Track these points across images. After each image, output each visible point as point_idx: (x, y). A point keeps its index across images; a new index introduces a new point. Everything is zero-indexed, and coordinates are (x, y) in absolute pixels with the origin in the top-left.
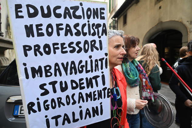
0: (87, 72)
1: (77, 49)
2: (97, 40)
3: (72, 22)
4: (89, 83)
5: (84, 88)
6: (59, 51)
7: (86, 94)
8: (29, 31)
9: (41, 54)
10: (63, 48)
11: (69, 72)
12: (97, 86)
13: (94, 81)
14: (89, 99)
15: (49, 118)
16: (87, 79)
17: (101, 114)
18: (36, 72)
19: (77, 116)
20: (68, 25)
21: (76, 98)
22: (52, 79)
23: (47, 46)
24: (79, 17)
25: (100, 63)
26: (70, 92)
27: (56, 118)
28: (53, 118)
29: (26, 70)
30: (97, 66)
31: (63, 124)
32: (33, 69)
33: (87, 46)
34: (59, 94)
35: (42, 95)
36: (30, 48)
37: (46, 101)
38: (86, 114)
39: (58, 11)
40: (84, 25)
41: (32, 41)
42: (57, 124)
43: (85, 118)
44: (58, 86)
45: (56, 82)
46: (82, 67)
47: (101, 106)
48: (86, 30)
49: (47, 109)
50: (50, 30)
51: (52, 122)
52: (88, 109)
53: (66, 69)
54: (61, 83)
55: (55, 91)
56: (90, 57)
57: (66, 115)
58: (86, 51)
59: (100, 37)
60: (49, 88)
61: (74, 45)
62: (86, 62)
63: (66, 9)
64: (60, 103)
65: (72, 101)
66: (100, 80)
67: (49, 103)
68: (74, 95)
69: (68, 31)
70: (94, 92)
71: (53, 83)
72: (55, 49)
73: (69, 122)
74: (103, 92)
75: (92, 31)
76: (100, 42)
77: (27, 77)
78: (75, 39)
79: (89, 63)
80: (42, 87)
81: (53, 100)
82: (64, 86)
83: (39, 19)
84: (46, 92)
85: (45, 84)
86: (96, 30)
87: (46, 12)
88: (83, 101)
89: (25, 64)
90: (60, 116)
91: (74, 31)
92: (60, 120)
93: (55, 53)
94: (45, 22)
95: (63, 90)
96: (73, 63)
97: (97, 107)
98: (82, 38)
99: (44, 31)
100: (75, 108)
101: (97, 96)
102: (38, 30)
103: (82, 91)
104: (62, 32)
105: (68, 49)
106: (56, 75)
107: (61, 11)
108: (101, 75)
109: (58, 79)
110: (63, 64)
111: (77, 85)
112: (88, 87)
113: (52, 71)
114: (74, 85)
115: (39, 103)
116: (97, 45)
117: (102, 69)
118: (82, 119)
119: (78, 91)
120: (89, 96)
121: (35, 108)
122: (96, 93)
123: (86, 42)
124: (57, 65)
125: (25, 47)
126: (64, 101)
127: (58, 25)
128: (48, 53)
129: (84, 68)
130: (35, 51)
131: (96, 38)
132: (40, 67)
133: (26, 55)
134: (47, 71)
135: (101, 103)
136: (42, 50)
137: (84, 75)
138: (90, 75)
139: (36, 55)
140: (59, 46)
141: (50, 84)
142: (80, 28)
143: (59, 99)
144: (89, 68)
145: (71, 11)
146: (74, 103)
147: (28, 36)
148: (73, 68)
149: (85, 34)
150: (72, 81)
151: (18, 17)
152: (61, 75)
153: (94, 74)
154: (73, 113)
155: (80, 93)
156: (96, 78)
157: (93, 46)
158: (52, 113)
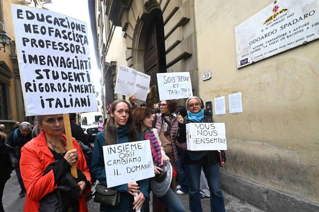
0: (75, 68)
1: (65, 48)
2: (81, 46)
3: (60, 28)
4: (77, 77)
5: (72, 80)
6: (50, 47)
7: (75, 86)
8: (27, 28)
9: (37, 46)
10: (54, 45)
11: (59, 64)
12: (84, 81)
13: (80, 76)
14: (78, 90)
15: (44, 99)
16: (74, 73)
17: (89, 105)
18: (32, 59)
19: (68, 103)
20: (57, 30)
21: (67, 87)
22: (46, 67)
23: (40, 41)
24: (66, 26)
25: (84, 63)
26: (60, 80)
27: (50, 100)
28: (47, 100)
29: (24, 56)
30: (82, 65)
31: (56, 107)
32: (30, 56)
33: (72, 48)
34: (51, 81)
35: (38, 78)
36: (28, 41)
37: (40, 84)
38: (76, 103)
39: (49, 19)
40: (69, 33)
41: (29, 36)
42: (51, 106)
43: (75, 106)
44: (50, 74)
45: (49, 70)
46: (70, 63)
47: (88, 99)
48: (71, 36)
49: (42, 91)
50: (43, 30)
51: (47, 103)
52: (77, 99)
53: (57, 62)
54: (53, 72)
55: (48, 78)
56: (76, 57)
57: (58, 99)
58: (73, 52)
59: (83, 45)
60: (44, 74)
61: (63, 45)
62: (73, 60)
63: (55, 18)
64: (53, 88)
65: (63, 89)
66: (85, 77)
67: (43, 86)
68: (64, 84)
69: (57, 34)
70: (82, 86)
71: (47, 71)
72: (47, 45)
73: (61, 106)
74: (89, 87)
75: (76, 39)
76: (83, 48)
77: (25, 62)
78: (63, 41)
79: (75, 61)
80: (37, 71)
81: (47, 85)
82: (55, 75)
83: (34, 22)
84: (41, 77)
85: (40, 70)
86: (80, 39)
87: (40, 17)
88: (73, 91)
89: (23, 52)
90: (53, 100)
91: (62, 35)
92: (54, 103)
93: (47, 47)
94: (39, 24)
95: (56, 77)
96: (62, 58)
97: (85, 99)
98: (68, 42)
99: (39, 30)
100: (66, 95)
101: (84, 90)
102: (34, 29)
103: (71, 82)
104: (53, 34)
105: (58, 47)
106: (48, 65)
107: (52, 19)
108: (86, 73)
109: (50, 68)
110: (54, 57)
111: (67, 77)
112: (76, 81)
113: (46, 60)
114: (64, 76)
115: (34, 85)
116: (81, 49)
117: (86, 68)
118: (72, 106)
119: (67, 82)
120: (77, 87)
121: (32, 87)
122: (83, 87)
123: (72, 45)
124: (49, 57)
125: (23, 39)
126: (56, 87)
127: (49, 28)
128: (42, 46)
129: (72, 65)
130: (32, 43)
131: (80, 44)
132: (36, 56)
133: (25, 45)
134: (41, 60)
135: (88, 96)
136: (37, 43)
137: (71, 70)
138: (77, 71)
139: (32, 46)
140: (51, 43)
141: (44, 70)
142: (66, 34)
143: (52, 85)
144: (76, 66)
145: (60, 21)
146: (65, 91)
147: (26, 31)
148: (62, 62)
149: (71, 39)
150: (63, 73)
151: (19, 17)
152: (53, 65)
153: (80, 71)
154: (65, 99)
155: (69, 84)
156: (82, 74)
157: (78, 49)
158: (46, 95)
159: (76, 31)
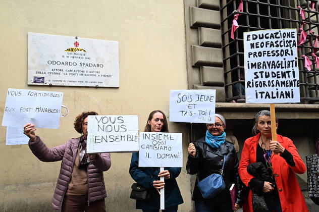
0: (282, 68)
1: (276, 54)
2: (290, 50)
3: (274, 40)
4: (284, 75)
5: (280, 77)
6: (266, 55)
7: (281, 82)
8: (252, 46)
9: (257, 57)
10: (268, 53)
11: (271, 67)
12: (289, 77)
13: (287, 74)
14: (283, 85)
15: (258, 92)
16: (282, 72)
17: (292, 97)
18: (253, 65)
19: (275, 95)
20: (272, 42)
21: (275, 83)
22: (261, 70)
23: (260, 52)
24: (279, 38)
25: (291, 63)
26: (271, 78)
27: (262, 93)
28: (260, 93)
29: (248, 64)
30: (289, 65)
31: (266, 98)
32: (252, 64)
33: (282, 53)
34: (264, 79)
35: (255, 78)
36: (252, 54)
37: (257, 82)
38: (281, 95)
39: (267, 36)
40: (281, 42)
41: (253, 51)
42: (262, 97)
43: (280, 98)
44: (264, 74)
45: (263, 72)
46: (279, 64)
47: (292, 92)
48: (282, 44)
49: (257, 87)
50: (262, 45)
51: (259, 95)
52: (282, 92)
53: (269, 65)
54: (266, 73)
55: (262, 77)
56: (285, 59)
57: (267, 92)
58: (282, 56)
59: (291, 48)
60: (259, 75)
61: (275, 52)
62: (282, 62)
63: (272, 34)
64: (264, 84)
65: (271, 84)
66: (291, 74)
67: (258, 83)
68: (273, 81)
69: (272, 45)
70: (287, 81)
71: (261, 73)
72: (264, 54)
73: (269, 98)
74: (293, 82)
75: (286, 45)
76: (292, 51)
77: (249, 68)
78: (275, 49)
79: (284, 62)
80: (255, 74)
81: (260, 82)
82: (267, 74)
83: (258, 40)
84: (257, 77)
85: (257, 73)
86: (289, 44)
87: (261, 36)
88: (279, 86)
89: (248, 62)
90: (264, 92)
91: (275, 45)
92: (264, 95)
93: (264, 56)
94: (260, 41)
95: (267, 77)
96: (273, 62)
97: (289, 92)
98: (279, 49)
99: (259, 45)
100: (274, 89)
101: (289, 84)
102: (256, 45)
103: (278, 79)
104: (269, 46)
105: (271, 54)
106: (263, 68)
107: (269, 36)
108: (292, 71)
109: (264, 70)
110: (267, 62)
111: (276, 75)
112: (283, 78)
113: (262, 65)
114: (274, 75)
115: (253, 82)
116: (290, 52)
117: (293, 67)
118: (278, 97)
119: (276, 79)
120: (283, 83)
121: (251, 85)
122: (288, 82)
123: (282, 50)
124: (264, 62)
125: (249, 53)
126: (267, 83)
127: (266, 42)
128: (260, 56)
129: (280, 66)
130: (254, 55)
131: (288, 48)
132: (255, 63)
133: (249, 57)
134: (259, 66)
135: (292, 90)
136: (257, 54)
137: (280, 70)
138: (284, 70)
139: (254, 57)
140: (266, 52)
141: (260, 72)
142: (278, 43)
143: (264, 82)
144: (283, 66)
145: (274, 35)
146: (273, 86)
147: (251, 48)
148: (273, 65)
149: (281, 46)
150: (273, 73)
151: (248, 40)
152: (266, 68)
153: (287, 70)
154: (272, 92)
155: (277, 80)
156: (288, 72)
157: (287, 52)
158: (259, 89)
159: (286, 39)
